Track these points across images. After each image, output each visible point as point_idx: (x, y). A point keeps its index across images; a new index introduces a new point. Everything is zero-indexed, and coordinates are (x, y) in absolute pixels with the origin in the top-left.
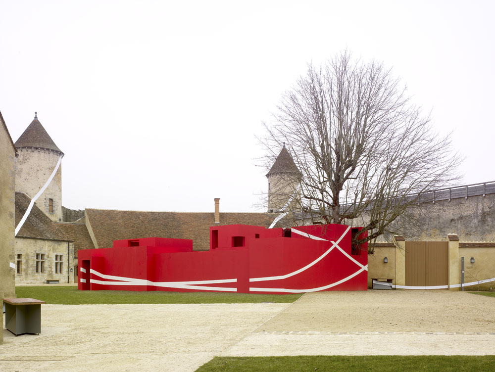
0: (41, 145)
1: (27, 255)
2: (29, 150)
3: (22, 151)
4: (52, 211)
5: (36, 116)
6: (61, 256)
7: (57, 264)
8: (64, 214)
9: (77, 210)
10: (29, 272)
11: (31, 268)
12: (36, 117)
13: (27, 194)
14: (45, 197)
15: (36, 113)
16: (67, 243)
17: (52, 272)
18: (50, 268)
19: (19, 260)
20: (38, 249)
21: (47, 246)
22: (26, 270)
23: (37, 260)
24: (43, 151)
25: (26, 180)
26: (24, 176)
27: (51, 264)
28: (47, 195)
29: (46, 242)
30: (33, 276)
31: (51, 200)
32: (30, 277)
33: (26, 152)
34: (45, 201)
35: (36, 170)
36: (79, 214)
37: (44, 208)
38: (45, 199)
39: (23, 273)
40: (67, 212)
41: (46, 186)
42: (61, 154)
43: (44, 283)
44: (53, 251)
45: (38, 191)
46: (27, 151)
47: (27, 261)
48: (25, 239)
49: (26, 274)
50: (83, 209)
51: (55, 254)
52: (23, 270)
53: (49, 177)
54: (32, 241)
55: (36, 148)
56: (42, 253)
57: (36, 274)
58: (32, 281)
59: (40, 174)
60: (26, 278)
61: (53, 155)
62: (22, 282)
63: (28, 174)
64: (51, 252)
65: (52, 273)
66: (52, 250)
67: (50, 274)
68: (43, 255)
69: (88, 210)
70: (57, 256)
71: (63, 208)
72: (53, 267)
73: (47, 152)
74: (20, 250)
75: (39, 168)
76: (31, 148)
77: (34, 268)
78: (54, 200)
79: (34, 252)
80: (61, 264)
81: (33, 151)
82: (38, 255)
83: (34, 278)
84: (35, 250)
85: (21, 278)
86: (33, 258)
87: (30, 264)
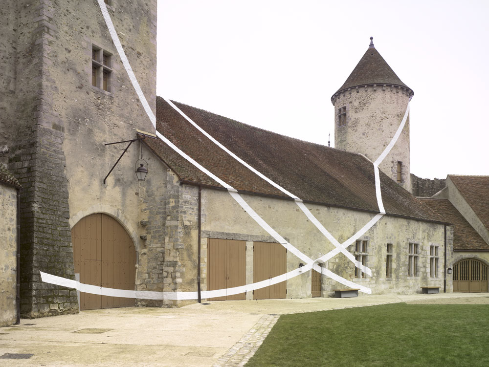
0: (386, 81)
1: (398, 245)
2: (370, 90)
3: (358, 92)
4: (401, 180)
5: (372, 42)
6: (436, 247)
7: (432, 259)
8: (413, 186)
9: (432, 179)
10: (401, 274)
11: (403, 268)
12: (372, 45)
13: (366, 155)
14: (392, 160)
15: (371, 38)
16: (443, 226)
17: (427, 273)
18: (424, 267)
19: (389, 254)
20: (411, 235)
21: (421, 232)
22: (397, 270)
23: (409, 254)
24: (389, 89)
25: (364, 134)
26: (361, 129)
27: (426, 261)
28: (395, 156)
29: (420, 223)
30: (405, 281)
31: (400, 163)
32: (401, 283)
33: (365, 93)
34: (392, 165)
35: (380, 119)
37: (392, 175)
38: (393, 162)
39: (393, 275)
40: (418, 182)
41: (393, 142)
43: (417, 292)
44: (428, 239)
45: (383, 151)
46: (366, 91)
47: (398, 256)
48: (396, 219)
49: (397, 277)
51: (430, 244)
52: (393, 271)
53: (398, 128)
54: (404, 222)
55: (380, 85)
56: (416, 242)
57: (408, 278)
58: (404, 289)
59: (385, 124)
61: (402, 95)
62: (393, 290)
63: (368, 125)
64: (426, 241)
65: (426, 276)
66: (426, 238)
67: (425, 279)
68: (416, 245)
69: (451, 177)
70: (432, 247)
71: (413, 176)
72: (427, 266)
73: (395, 90)
74: (390, 238)
75: (383, 116)
76: (371, 86)
77: (406, 268)
78: (403, 164)
79: (406, 241)
80: (437, 259)
81: (375, 91)
82: (410, 245)
83: (406, 284)
84: (408, 237)
85: (390, 285)
86: (405, 250)
87: (402, 261)
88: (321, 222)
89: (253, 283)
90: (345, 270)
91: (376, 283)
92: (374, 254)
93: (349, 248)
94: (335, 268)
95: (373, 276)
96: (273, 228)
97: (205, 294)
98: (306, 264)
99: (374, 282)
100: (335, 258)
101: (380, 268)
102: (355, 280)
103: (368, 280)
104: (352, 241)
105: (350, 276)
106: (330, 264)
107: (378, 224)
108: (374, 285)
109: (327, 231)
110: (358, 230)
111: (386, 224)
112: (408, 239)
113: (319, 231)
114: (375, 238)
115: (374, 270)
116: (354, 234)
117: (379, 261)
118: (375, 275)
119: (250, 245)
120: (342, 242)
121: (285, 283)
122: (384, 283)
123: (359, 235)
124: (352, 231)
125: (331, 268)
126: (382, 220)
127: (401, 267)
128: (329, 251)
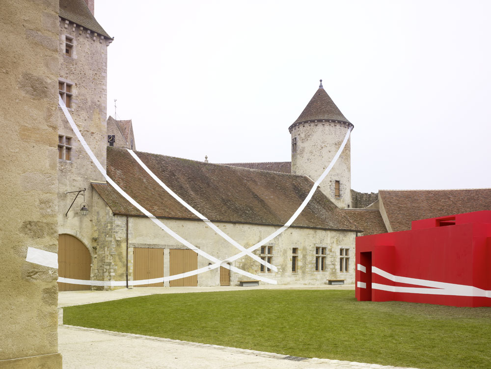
0: (326, 117)
1: (304, 249)
2: (312, 124)
3: (304, 126)
4: (338, 196)
5: (321, 84)
6: (347, 250)
7: (341, 259)
8: (353, 199)
9: (369, 193)
10: (306, 270)
11: (310, 266)
12: (321, 86)
13: (309, 176)
14: (330, 179)
15: (321, 81)
16: (355, 233)
17: (336, 270)
18: (333, 265)
19: (295, 255)
20: (318, 241)
21: (329, 238)
22: (303, 268)
23: (317, 255)
24: (328, 124)
25: (308, 160)
26: (306, 155)
27: (335, 260)
28: (332, 177)
29: (328, 232)
30: (312, 275)
31: (338, 182)
32: (308, 277)
33: (309, 127)
34: (330, 183)
35: (320, 148)
36: (371, 198)
37: (329, 193)
38: (331, 181)
39: (299, 271)
40: (356, 196)
41: (331, 165)
42: (349, 125)
43: (325, 284)
44: (337, 243)
45: (323, 173)
46: (310, 126)
47: (304, 257)
48: (302, 230)
49: (304, 272)
50: (376, 192)
51: (340, 247)
52: (299, 267)
53: (335, 154)
54: (311, 232)
55: (320, 121)
56: (323, 246)
57: (316, 273)
58: (311, 281)
59: (325, 151)
60: (303, 278)
61: (339, 127)
62: (299, 282)
63: (311, 152)
64: (334, 245)
65: (335, 271)
66: (335, 242)
67: (334, 273)
68: (324, 249)
69: (381, 192)
70: (341, 250)
71: (352, 191)
72: (336, 264)
73: (333, 124)
74: (296, 243)
75: (323, 145)
76: (313, 121)
77: (313, 266)
78: (341, 182)
79: (312, 246)
80: (347, 259)
81: (316, 125)
82: (317, 249)
83: (313, 277)
84: (315, 242)
85: (297, 278)
86: (311, 252)
87: (308, 260)
88: (228, 234)
89: (170, 275)
90: (251, 267)
91: (281, 276)
92: (279, 256)
93: (255, 252)
94: (241, 265)
95: (279, 271)
96: (186, 239)
97: (134, 283)
98: (214, 263)
99: (280, 275)
100: (241, 259)
101: (286, 266)
102: (261, 274)
103: (273, 274)
104: (258, 246)
105: (256, 271)
106: (236, 263)
107: (283, 234)
108: (280, 278)
109: (233, 240)
110: (263, 239)
111: (291, 233)
112: (315, 244)
113: (225, 241)
114: (280, 244)
115: (280, 267)
116: (259, 242)
117: (284, 261)
118: (281, 270)
119: (167, 252)
120: (248, 248)
121: (196, 276)
122: (289, 276)
123: (264, 242)
124: (257, 239)
125: (238, 266)
126: (286, 232)
127: (308, 265)
128: (235, 254)
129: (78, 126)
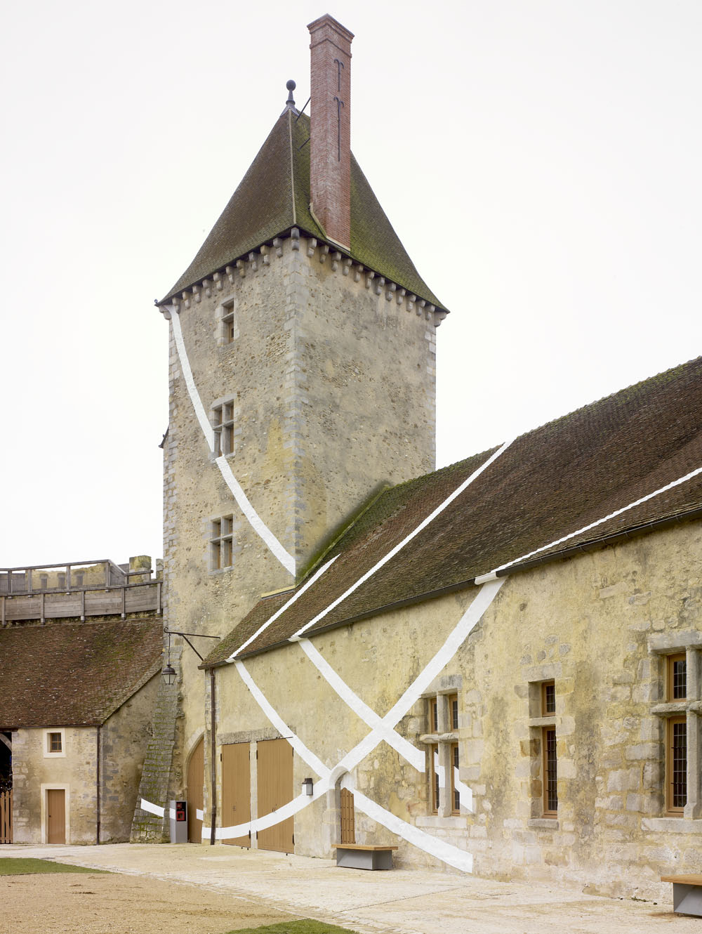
1: (586, 678)
10: (600, 803)
11: (615, 777)
22: (587, 783)
30: (632, 835)
32: (607, 845)
39: (565, 809)
47: (586, 724)
48: (567, 569)
49: (584, 819)
58: (623, 875)
60: (582, 850)
62: (561, 871)
74: (543, 655)
77: (632, 776)
79: (628, 649)
83: (633, 851)
84: (640, 625)
85: (550, 849)
86: (623, 692)
87: (608, 743)
88: (339, 670)
89: (259, 817)
90: (396, 792)
91: (490, 835)
92: (477, 733)
93: (402, 727)
94: (372, 785)
95: (480, 810)
96: (276, 708)
97: (221, 833)
98: (319, 779)
99: (482, 831)
100: (371, 758)
101: (505, 781)
102: (422, 819)
103: (460, 822)
104: (409, 701)
105: (409, 808)
106: (361, 775)
107: (489, 621)
108: (484, 844)
109: (350, 691)
110: (425, 664)
111: (523, 607)
112: (642, 638)
113: (336, 697)
114: (479, 675)
115: (481, 789)
116: (411, 680)
117: (499, 756)
118: (487, 805)
119: (253, 748)
120: (385, 712)
121: (291, 820)
122: (519, 836)
123: (426, 681)
124: (406, 669)
125: (363, 785)
126: (502, 606)
127: (604, 772)
128: (357, 742)
129: (241, 482)
